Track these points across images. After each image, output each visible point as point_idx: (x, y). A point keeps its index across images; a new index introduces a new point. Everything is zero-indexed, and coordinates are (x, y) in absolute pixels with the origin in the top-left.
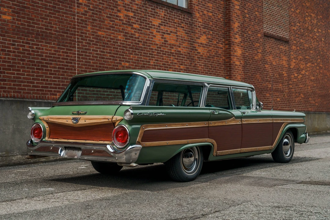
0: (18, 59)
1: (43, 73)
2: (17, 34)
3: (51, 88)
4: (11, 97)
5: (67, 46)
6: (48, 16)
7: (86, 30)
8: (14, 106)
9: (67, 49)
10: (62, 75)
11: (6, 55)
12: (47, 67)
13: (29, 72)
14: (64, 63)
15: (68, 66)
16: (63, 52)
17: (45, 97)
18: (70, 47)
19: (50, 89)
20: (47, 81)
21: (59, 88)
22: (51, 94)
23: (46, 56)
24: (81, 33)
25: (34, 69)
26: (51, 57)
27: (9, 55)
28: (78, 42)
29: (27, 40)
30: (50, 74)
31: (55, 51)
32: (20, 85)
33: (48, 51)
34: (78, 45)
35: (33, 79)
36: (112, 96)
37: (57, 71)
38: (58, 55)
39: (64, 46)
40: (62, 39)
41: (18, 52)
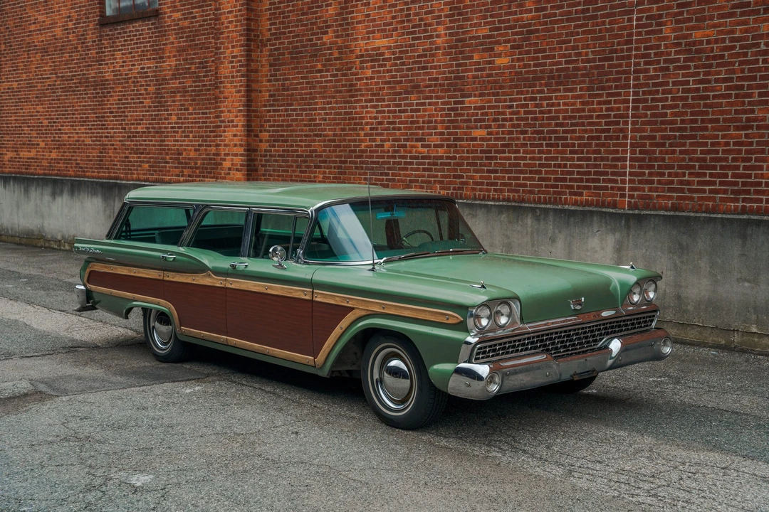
0: (516, 131)
1: (558, 152)
2: (516, 86)
3: (571, 180)
4: (504, 200)
5: (610, 87)
6: (572, 34)
7: (659, 39)
8: (504, 216)
9: (609, 95)
10: (595, 152)
11: (499, 127)
12: (566, 139)
13: (533, 152)
14: (601, 126)
15: (608, 131)
16: (599, 103)
17: (561, 198)
18: (617, 87)
19: (570, 182)
20: (564, 168)
21: (588, 181)
22: (571, 194)
23: (565, 118)
24: (646, 48)
25: (541, 145)
26: (574, 117)
27: (504, 126)
28: (636, 72)
29: (533, 92)
30: (572, 152)
31: (582, 103)
32: (518, 178)
33: (568, 106)
34: (636, 79)
35: (540, 165)
36: (727, 194)
37: (585, 145)
38: (590, 110)
39: (603, 88)
40: (599, 74)
41: (518, 119)
